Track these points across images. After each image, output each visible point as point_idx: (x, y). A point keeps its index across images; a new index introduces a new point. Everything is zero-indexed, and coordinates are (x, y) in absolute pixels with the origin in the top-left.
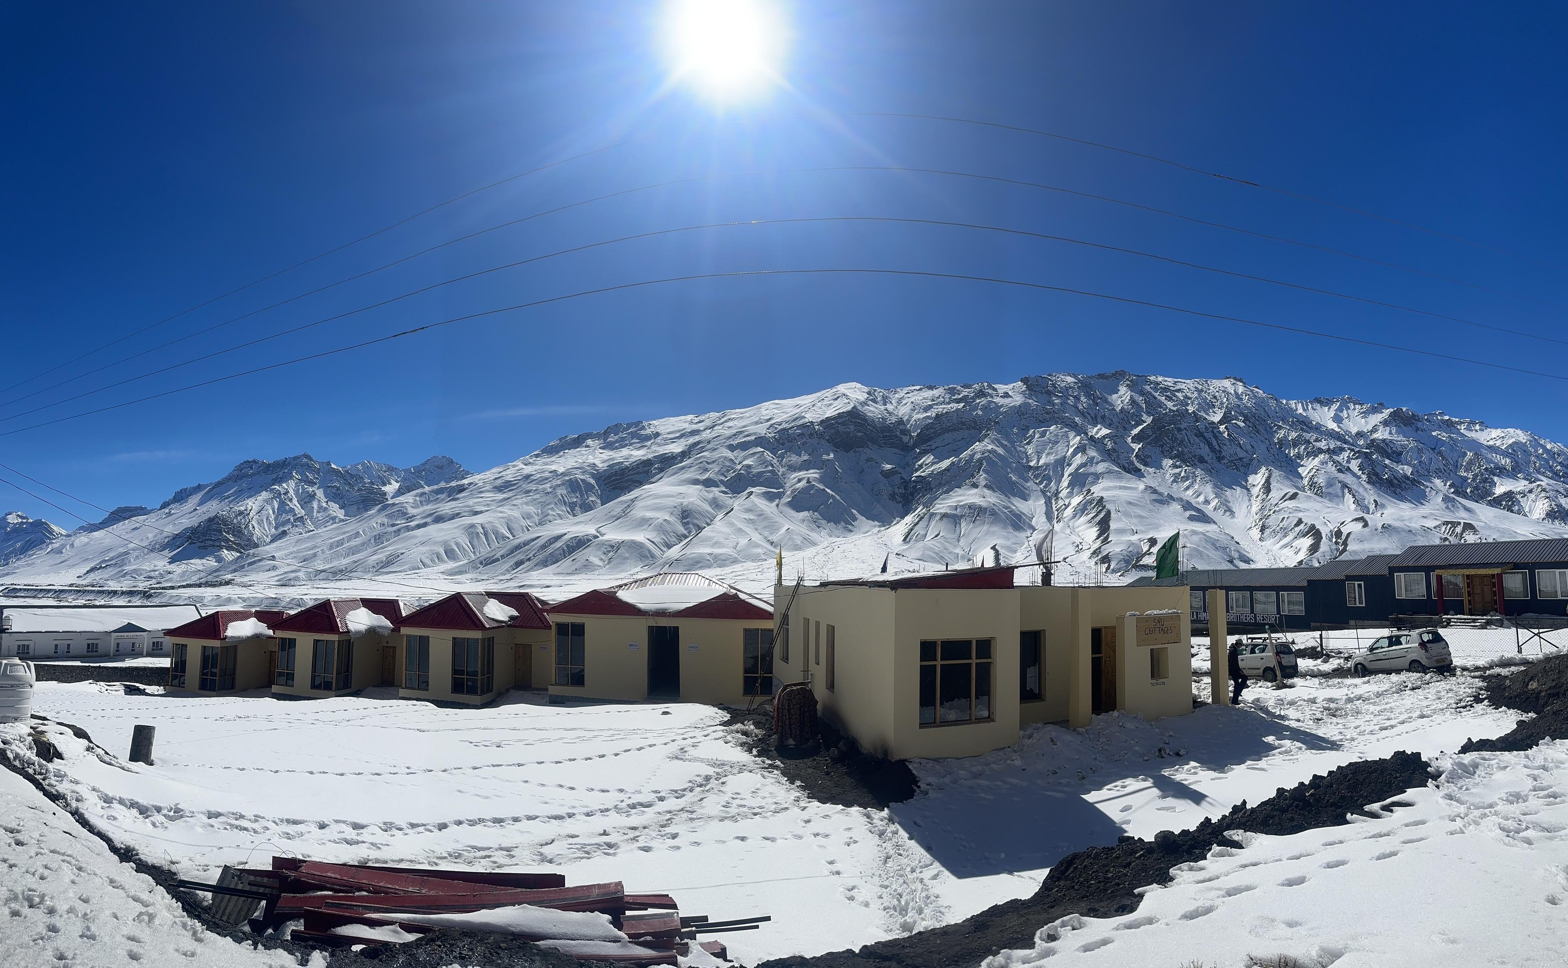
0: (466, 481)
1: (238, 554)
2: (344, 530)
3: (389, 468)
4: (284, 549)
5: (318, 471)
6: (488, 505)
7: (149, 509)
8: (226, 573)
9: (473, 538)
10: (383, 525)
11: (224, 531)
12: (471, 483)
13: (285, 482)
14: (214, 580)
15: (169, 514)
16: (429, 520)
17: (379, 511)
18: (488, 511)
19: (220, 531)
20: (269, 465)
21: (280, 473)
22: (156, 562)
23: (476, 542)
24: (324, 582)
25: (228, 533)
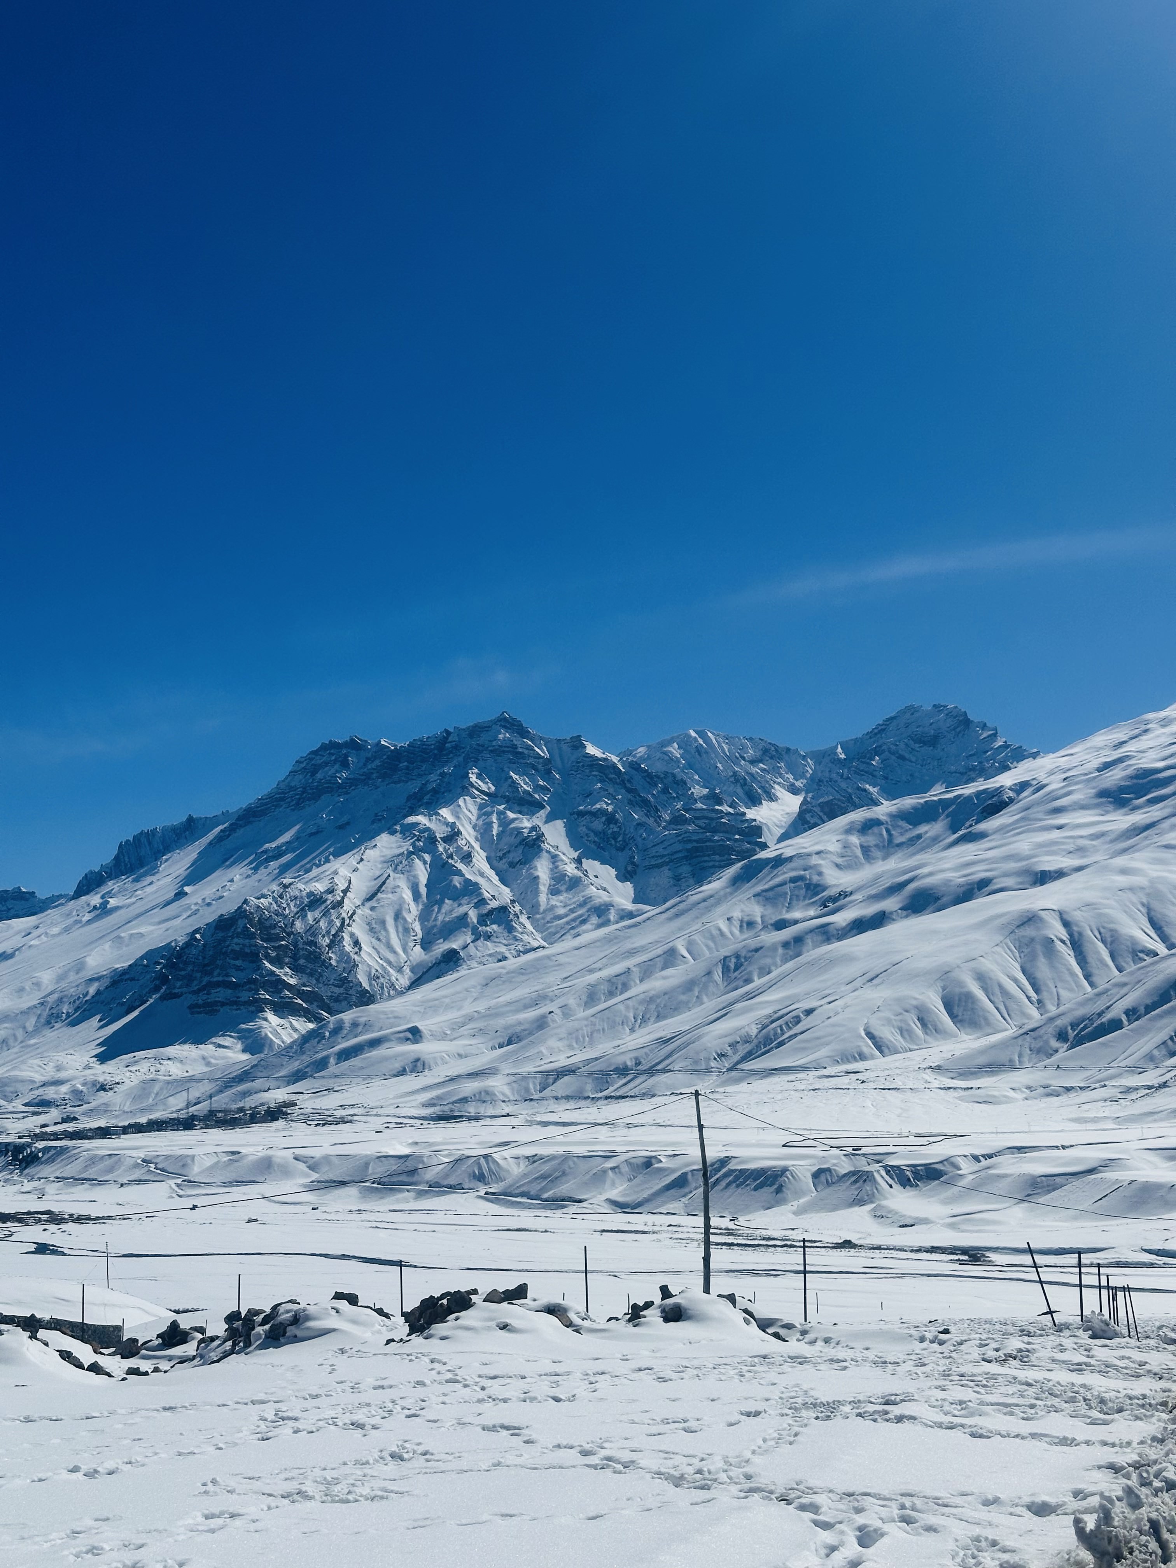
0: (1006, 780)
1: (311, 1026)
2: (628, 945)
3: (765, 751)
4: (448, 1007)
5: (545, 768)
6: (1080, 851)
7: (42, 895)
8: (272, 1083)
9: (1033, 957)
10: (750, 924)
11: (268, 957)
12: (1022, 786)
13: (447, 804)
14: (234, 1107)
15: (103, 910)
16: (891, 904)
17: (737, 881)
18: (1080, 869)
19: (254, 958)
20: (397, 755)
21: (433, 777)
22: (61, 1057)
23: (1043, 970)
24: (572, 1104)
25: (278, 962)
